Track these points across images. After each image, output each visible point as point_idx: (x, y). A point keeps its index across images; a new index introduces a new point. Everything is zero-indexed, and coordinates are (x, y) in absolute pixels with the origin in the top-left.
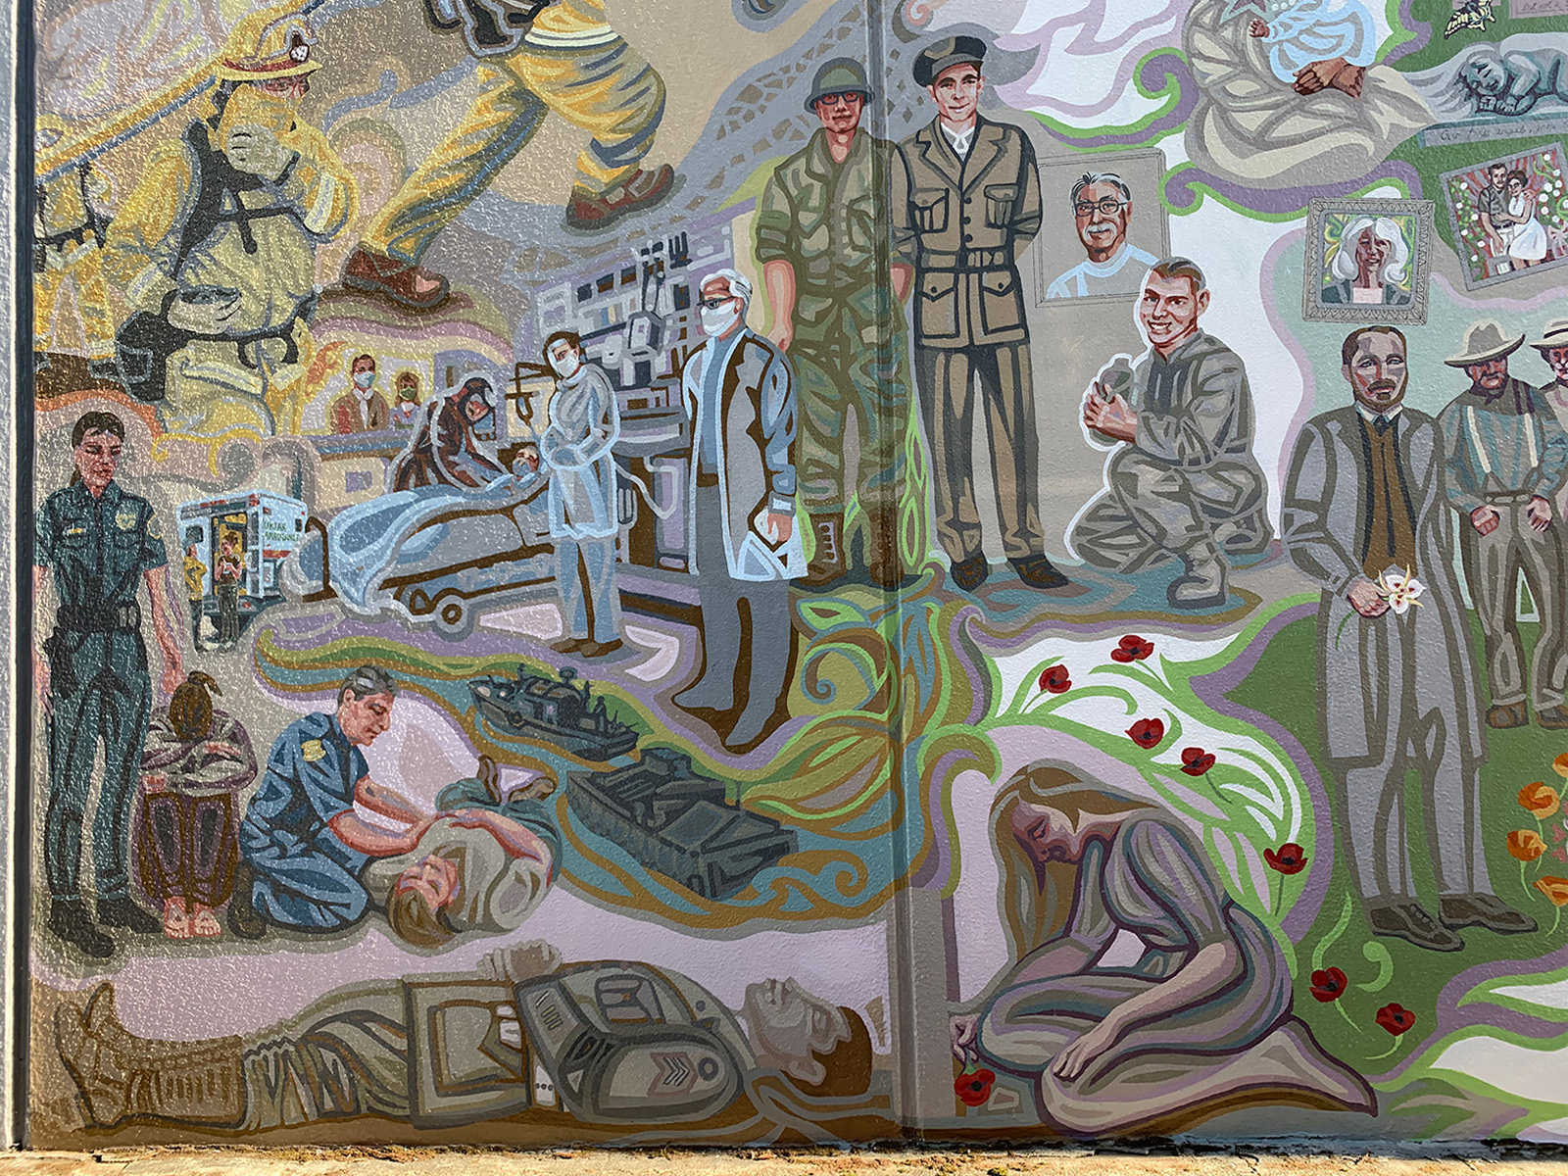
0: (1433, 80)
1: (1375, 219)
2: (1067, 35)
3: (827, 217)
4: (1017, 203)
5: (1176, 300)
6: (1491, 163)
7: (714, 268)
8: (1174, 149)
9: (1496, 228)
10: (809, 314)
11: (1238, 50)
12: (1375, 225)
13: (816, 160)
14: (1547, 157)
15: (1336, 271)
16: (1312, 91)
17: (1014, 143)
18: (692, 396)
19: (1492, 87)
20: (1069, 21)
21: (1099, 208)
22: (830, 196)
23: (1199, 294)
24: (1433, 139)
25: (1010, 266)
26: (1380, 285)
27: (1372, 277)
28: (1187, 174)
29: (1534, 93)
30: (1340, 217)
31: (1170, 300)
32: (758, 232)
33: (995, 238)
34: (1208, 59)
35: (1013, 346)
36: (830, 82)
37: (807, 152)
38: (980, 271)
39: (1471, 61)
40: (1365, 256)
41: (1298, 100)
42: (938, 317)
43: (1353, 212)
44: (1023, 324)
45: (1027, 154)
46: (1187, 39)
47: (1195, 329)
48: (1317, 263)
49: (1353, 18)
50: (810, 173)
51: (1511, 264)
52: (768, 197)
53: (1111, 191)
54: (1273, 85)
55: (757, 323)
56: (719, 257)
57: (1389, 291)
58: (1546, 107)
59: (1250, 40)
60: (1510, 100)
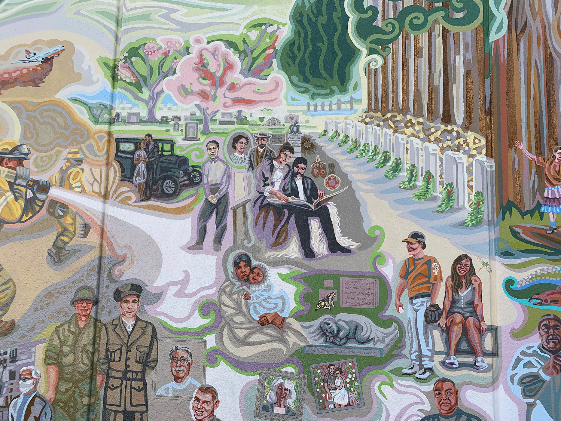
0: (310, 327)
1: (285, 380)
2: (174, 289)
3: (74, 350)
4: (148, 354)
5: (206, 402)
6: (330, 363)
7: (27, 365)
8: (211, 340)
9: (330, 390)
10: (62, 389)
11: (238, 303)
12: (284, 382)
13: (72, 326)
14: (350, 364)
15: (268, 399)
16: (265, 325)
17: (150, 330)
18: (12, 416)
19: (332, 333)
20: (175, 283)
21: (180, 360)
22: (76, 341)
23: (215, 401)
24: (308, 351)
25: (143, 380)
26: (285, 407)
27: (282, 403)
28: (215, 351)
29: (347, 338)
30: (272, 377)
31: (204, 402)
32: (46, 352)
33: (138, 367)
34: (227, 306)
35: (142, 413)
36: (81, 295)
37: (69, 322)
38: (131, 380)
39: (324, 321)
40: (280, 394)
41: (259, 327)
42: (113, 397)
43: (276, 375)
44: (146, 404)
45: (154, 335)
46: (220, 297)
47: (213, 415)
48: (262, 394)
49: (282, 298)
50: (69, 331)
51: (334, 405)
52: (51, 339)
53: (185, 354)
54: (250, 320)
55: (41, 389)
56: (29, 361)
57: (288, 409)
58: (352, 344)
59: (243, 301)
60: (338, 339)
